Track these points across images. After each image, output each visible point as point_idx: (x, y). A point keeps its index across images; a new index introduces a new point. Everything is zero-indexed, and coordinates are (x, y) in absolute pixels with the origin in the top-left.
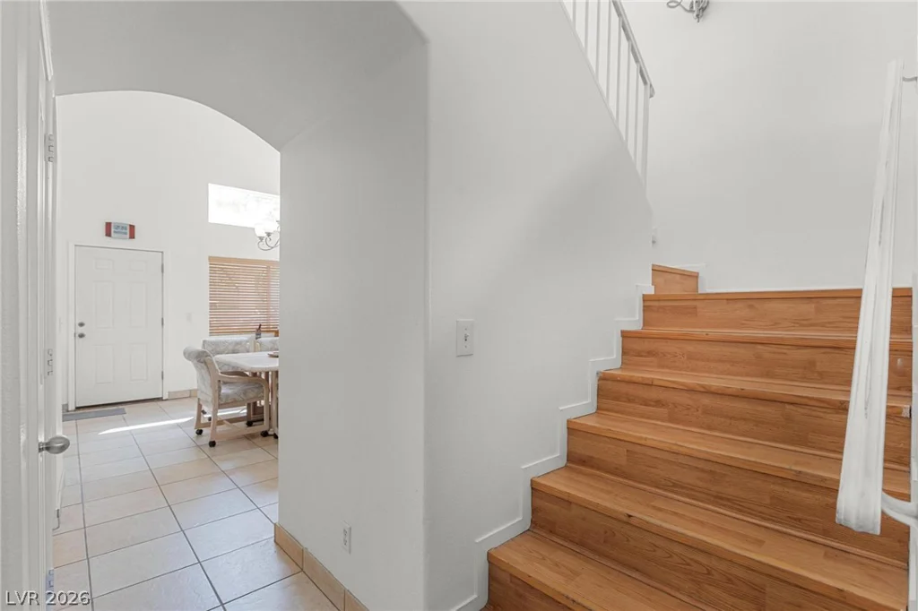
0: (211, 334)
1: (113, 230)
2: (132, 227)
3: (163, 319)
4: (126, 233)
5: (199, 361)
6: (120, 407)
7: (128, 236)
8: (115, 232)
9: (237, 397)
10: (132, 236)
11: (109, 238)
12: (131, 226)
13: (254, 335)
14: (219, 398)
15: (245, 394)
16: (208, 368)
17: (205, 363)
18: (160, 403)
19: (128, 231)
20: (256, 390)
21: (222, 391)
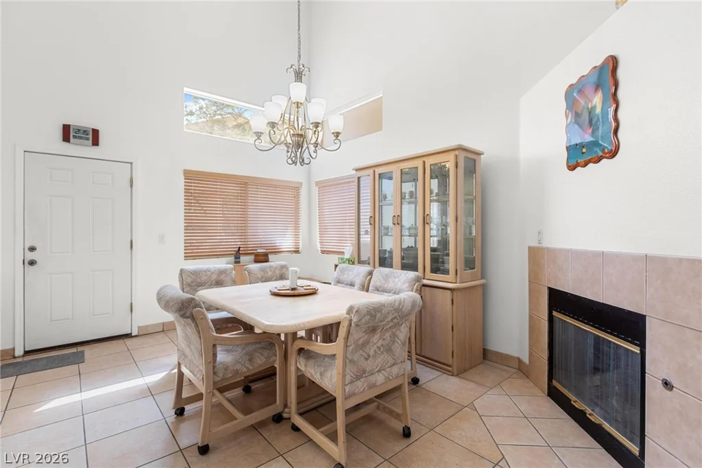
0: (187, 257)
1: (72, 134)
2: (96, 133)
3: (131, 241)
4: (88, 139)
5: (183, 316)
6: (80, 349)
7: (90, 142)
8: (74, 137)
9: (238, 367)
10: (96, 142)
11: (66, 144)
12: (93, 129)
13: (232, 259)
14: (214, 373)
15: (250, 360)
16: (197, 325)
17: (193, 318)
18: (129, 342)
19: (90, 136)
20: (266, 353)
21: (218, 359)
